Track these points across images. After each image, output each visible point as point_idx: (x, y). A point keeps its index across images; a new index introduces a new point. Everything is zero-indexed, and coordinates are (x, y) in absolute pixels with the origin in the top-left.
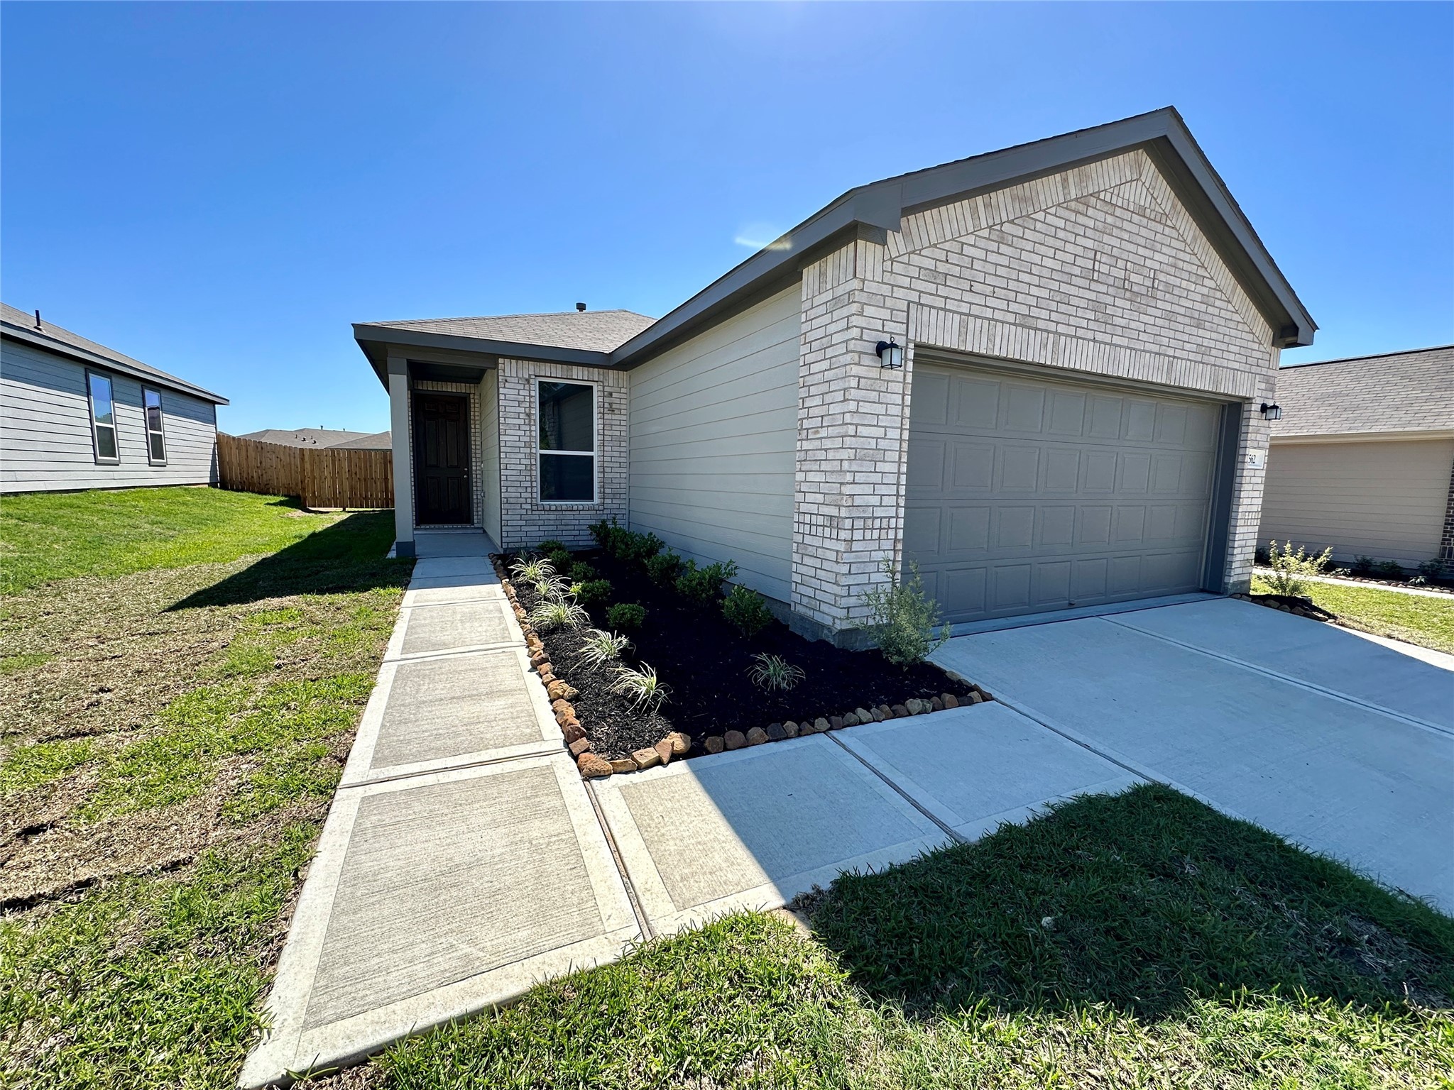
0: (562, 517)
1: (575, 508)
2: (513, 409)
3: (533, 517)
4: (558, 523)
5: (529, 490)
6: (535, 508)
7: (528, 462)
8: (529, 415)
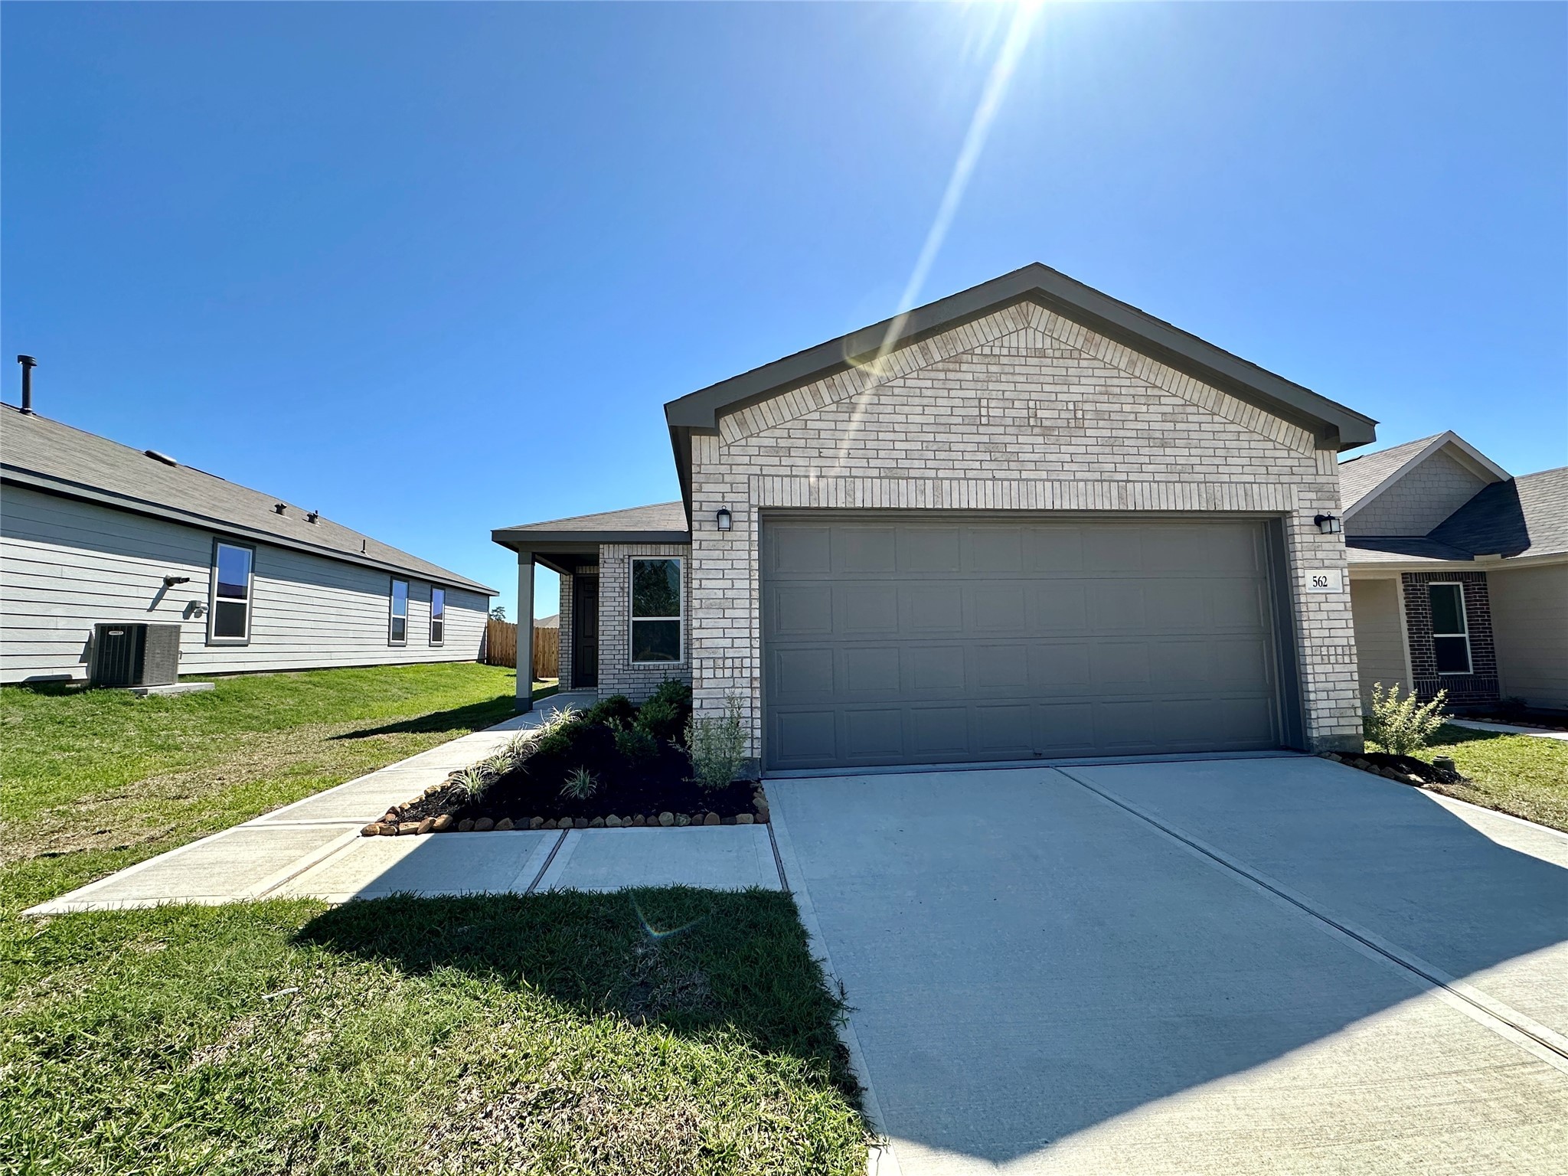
0: (650, 676)
1: (661, 667)
2: (610, 585)
3: (625, 676)
4: (647, 681)
5: (621, 652)
6: (626, 668)
7: (621, 628)
8: (623, 588)
